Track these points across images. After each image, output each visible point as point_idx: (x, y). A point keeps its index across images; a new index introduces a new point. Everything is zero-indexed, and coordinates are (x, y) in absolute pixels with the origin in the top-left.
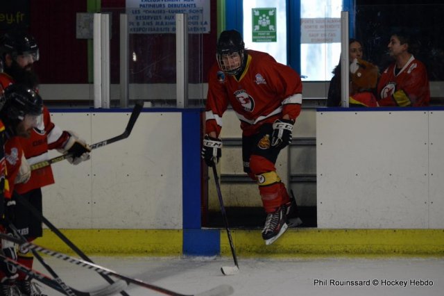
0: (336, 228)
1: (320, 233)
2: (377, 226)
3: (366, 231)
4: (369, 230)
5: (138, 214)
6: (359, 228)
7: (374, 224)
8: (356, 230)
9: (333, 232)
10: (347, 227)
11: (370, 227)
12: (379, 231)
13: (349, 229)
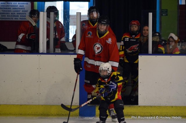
0: (147, 105)
1: (140, 108)
2: (164, 105)
3: (160, 107)
4: (161, 106)
5: (59, 98)
6: (157, 105)
7: (163, 104)
8: (156, 106)
9: (145, 107)
10: (152, 105)
11: (161, 105)
12: (166, 107)
13: (152, 106)
